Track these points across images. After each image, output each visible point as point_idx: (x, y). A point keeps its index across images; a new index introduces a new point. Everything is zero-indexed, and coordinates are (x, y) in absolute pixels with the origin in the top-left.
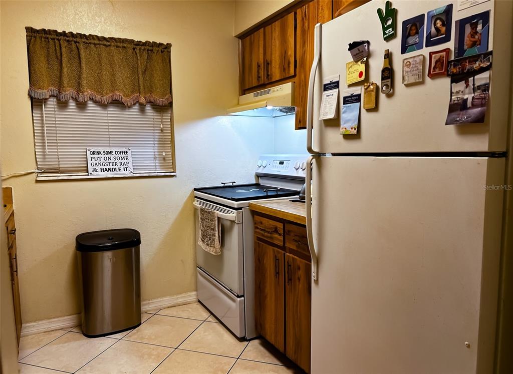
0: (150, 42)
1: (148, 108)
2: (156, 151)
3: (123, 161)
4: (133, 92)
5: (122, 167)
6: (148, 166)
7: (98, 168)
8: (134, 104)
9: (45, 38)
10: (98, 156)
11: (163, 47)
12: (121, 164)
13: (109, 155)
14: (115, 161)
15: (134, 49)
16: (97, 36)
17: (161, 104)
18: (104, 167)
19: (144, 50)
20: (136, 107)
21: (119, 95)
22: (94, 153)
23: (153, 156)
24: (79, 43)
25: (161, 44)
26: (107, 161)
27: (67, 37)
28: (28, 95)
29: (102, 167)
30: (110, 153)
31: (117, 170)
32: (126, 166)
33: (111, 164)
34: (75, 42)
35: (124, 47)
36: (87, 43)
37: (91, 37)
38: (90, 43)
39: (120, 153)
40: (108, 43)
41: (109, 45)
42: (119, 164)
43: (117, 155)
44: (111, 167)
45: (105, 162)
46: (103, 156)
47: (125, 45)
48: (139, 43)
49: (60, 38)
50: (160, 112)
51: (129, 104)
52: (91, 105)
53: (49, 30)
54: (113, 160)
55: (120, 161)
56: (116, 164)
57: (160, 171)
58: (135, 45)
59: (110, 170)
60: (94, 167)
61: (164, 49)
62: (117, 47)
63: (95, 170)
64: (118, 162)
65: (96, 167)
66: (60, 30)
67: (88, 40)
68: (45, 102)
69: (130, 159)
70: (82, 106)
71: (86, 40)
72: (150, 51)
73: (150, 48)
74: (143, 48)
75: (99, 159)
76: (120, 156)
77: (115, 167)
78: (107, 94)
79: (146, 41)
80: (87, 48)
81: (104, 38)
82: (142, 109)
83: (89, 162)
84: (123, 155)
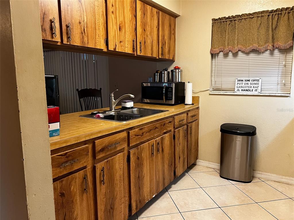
0: (280, 9)
1: (276, 52)
2: (279, 79)
3: (255, 86)
4: (265, 43)
5: (254, 89)
6: (272, 89)
7: (240, 89)
8: (266, 50)
9: (220, 22)
10: (241, 82)
11: (289, 9)
12: (254, 87)
13: (248, 82)
14: (251, 86)
15: (269, 16)
16: (246, 14)
17: (283, 48)
18: (244, 89)
19: (276, 15)
20: (268, 52)
21: (255, 46)
22: (239, 81)
23: (277, 83)
24: (236, 20)
25: (287, 8)
26: (246, 85)
27: (230, 19)
28: (210, 52)
29: (242, 89)
30: (249, 80)
31: (251, 90)
32: (257, 89)
33: (248, 87)
34: (235, 20)
35: (262, 16)
36: (240, 19)
37: (243, 16)
38: (242, 19)
39: (254, 80)
40: (253, 16)
41: (253, 17)
42: (252, 87)
43: (253, 82)
44: (248, 89)
45: (245, 86)
46: (244, 82)
47: (263, 15)
48: (272, 11)
49: (227, 20)
50: (284, 53)
51: (262, 51)
52: (240, 53)
53: (222, 18)
54: (249, 85)
55: (254, 85)
56: (251, 87)
57: (279, 93)
58: (269, 13)
59: (247, 90)
60: (238, 88)
61: (289, 11)
62: (258, 17)
63: (238, 90)
64: (252, 86)
65: (239, 89)
66: (227, 16)
67: (241, 17)
68: (218, 55)
69: (260, 84)
70: (235, 55)
71: (240, 18)
72: (280, 14)
73: (280, 13)
74: (275, 13)
75: (241, 84)
76: (254, 82)
77: (250, 89)
78: (249, 46)
79: (277, 9)
80: (240, 22)
81: (250, 14)
82: (272, 53)
83: (236, 85)
84: (255, 82)
